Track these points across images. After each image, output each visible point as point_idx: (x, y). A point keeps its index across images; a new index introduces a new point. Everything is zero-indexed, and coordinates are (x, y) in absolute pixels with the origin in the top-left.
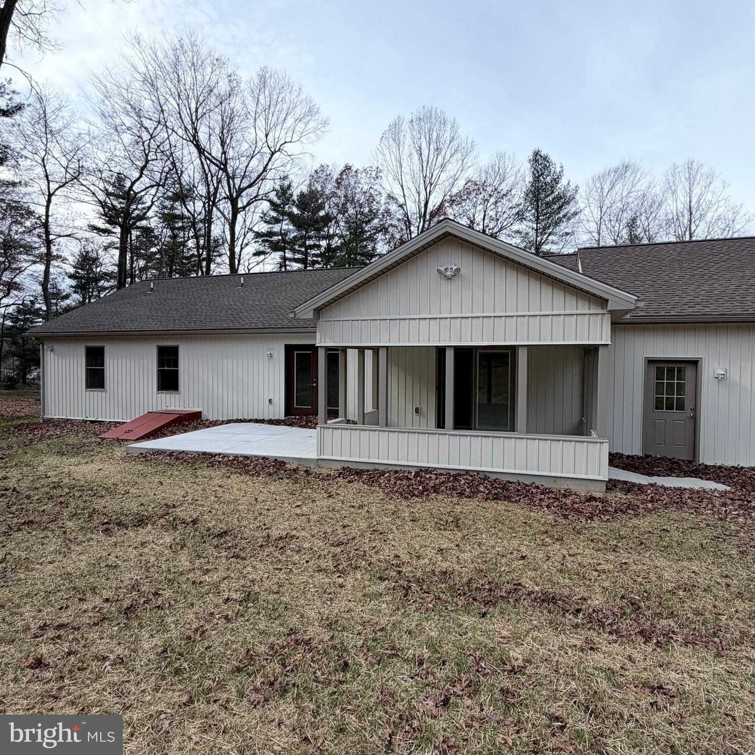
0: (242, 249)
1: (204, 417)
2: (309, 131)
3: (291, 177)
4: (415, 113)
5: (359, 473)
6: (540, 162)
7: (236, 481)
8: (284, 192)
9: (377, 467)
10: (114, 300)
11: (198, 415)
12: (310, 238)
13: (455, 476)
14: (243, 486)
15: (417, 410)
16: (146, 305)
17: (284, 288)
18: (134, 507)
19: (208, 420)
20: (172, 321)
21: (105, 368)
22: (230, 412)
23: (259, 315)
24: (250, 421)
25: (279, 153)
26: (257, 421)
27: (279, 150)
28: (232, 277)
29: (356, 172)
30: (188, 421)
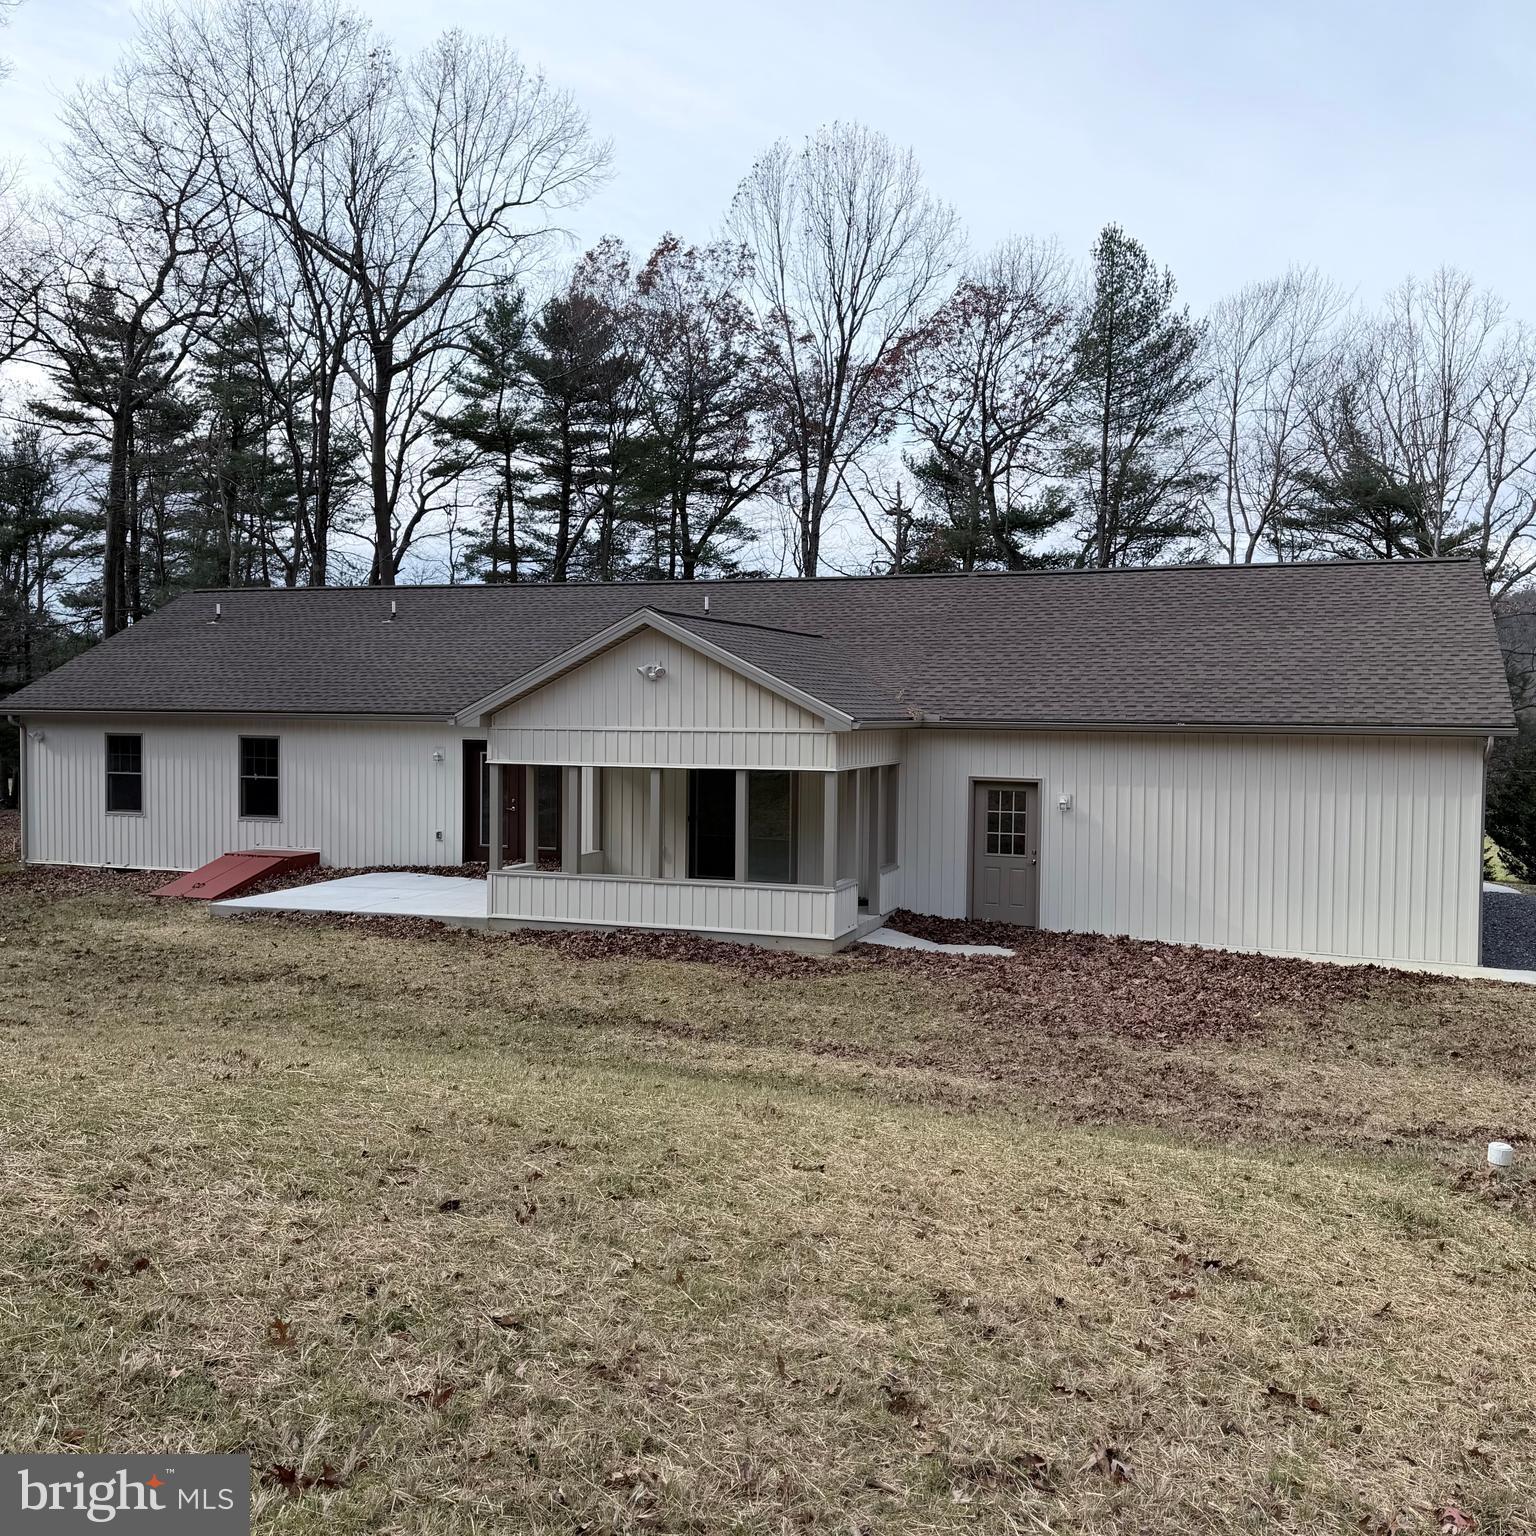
0: (404, 445)
1: (324, 861)
2: (563, 177)
3: (523, 280)
4: (814, 135)
5: (537, 935)
7: (373, 943)
8: (504, 316)
9: (565, 927)
10: (146, 640)
11: (314, 859)
12: (579, 417)
13: (655, 936)
14: (382, 948)
16: (211, 653)
17: (470, 627)
18: (249, 967)
19: (330, 868)
20: (265, 693)
21: (143, 774)
22: (370, 854)
23: (420, 686)
24: (403, 869)
25: (489, 230)
26: (416, 869)
27: (489, 225)
28: (374, 595)
29: (690, 254)
30: (297, 869)
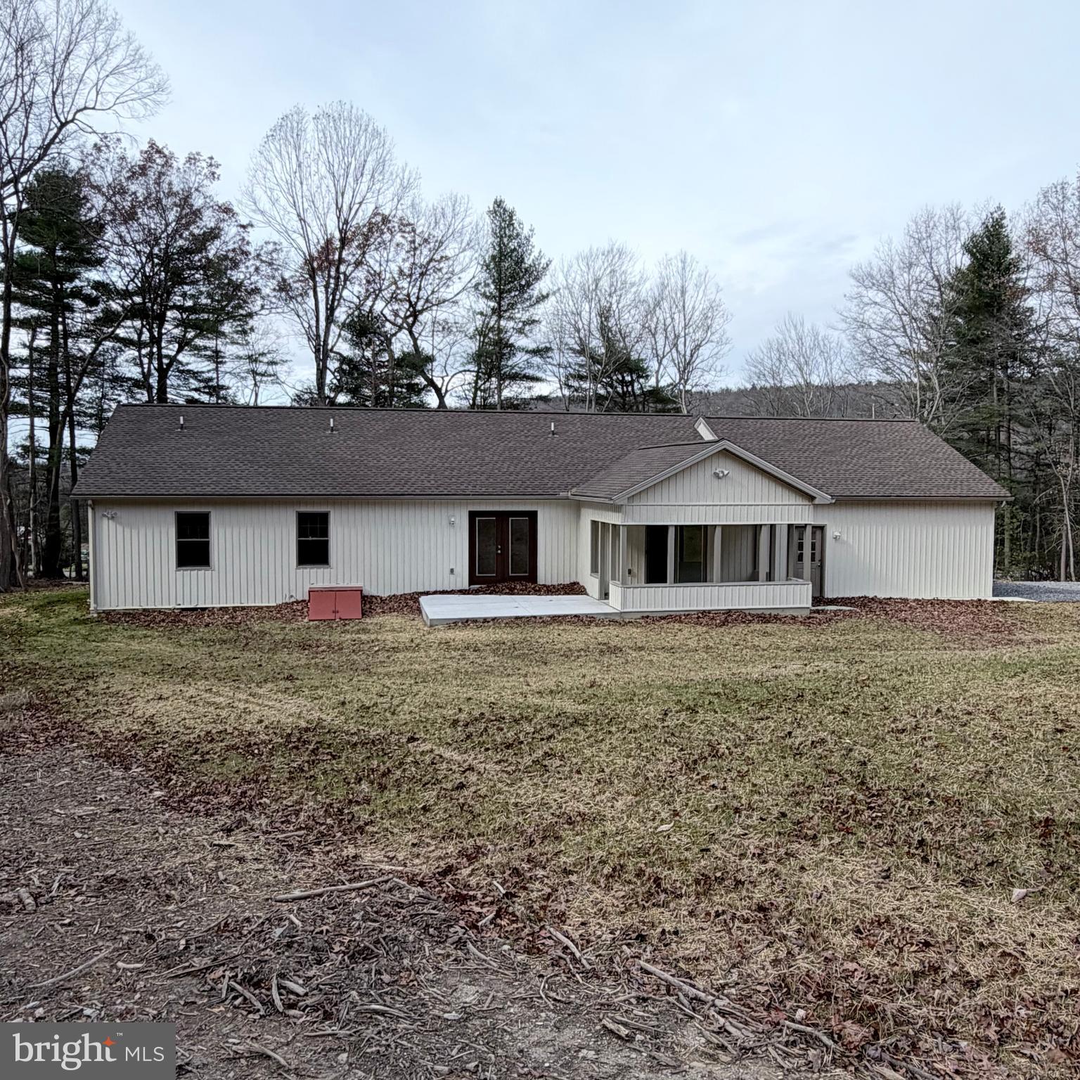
1: (365, 592)
6: (503, 217)
15: (630, 572)
26: (440, 593)
27: (72, 121)
